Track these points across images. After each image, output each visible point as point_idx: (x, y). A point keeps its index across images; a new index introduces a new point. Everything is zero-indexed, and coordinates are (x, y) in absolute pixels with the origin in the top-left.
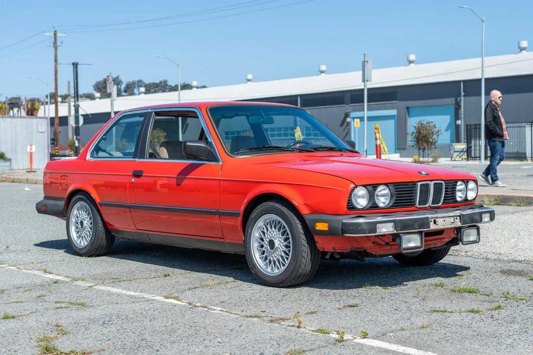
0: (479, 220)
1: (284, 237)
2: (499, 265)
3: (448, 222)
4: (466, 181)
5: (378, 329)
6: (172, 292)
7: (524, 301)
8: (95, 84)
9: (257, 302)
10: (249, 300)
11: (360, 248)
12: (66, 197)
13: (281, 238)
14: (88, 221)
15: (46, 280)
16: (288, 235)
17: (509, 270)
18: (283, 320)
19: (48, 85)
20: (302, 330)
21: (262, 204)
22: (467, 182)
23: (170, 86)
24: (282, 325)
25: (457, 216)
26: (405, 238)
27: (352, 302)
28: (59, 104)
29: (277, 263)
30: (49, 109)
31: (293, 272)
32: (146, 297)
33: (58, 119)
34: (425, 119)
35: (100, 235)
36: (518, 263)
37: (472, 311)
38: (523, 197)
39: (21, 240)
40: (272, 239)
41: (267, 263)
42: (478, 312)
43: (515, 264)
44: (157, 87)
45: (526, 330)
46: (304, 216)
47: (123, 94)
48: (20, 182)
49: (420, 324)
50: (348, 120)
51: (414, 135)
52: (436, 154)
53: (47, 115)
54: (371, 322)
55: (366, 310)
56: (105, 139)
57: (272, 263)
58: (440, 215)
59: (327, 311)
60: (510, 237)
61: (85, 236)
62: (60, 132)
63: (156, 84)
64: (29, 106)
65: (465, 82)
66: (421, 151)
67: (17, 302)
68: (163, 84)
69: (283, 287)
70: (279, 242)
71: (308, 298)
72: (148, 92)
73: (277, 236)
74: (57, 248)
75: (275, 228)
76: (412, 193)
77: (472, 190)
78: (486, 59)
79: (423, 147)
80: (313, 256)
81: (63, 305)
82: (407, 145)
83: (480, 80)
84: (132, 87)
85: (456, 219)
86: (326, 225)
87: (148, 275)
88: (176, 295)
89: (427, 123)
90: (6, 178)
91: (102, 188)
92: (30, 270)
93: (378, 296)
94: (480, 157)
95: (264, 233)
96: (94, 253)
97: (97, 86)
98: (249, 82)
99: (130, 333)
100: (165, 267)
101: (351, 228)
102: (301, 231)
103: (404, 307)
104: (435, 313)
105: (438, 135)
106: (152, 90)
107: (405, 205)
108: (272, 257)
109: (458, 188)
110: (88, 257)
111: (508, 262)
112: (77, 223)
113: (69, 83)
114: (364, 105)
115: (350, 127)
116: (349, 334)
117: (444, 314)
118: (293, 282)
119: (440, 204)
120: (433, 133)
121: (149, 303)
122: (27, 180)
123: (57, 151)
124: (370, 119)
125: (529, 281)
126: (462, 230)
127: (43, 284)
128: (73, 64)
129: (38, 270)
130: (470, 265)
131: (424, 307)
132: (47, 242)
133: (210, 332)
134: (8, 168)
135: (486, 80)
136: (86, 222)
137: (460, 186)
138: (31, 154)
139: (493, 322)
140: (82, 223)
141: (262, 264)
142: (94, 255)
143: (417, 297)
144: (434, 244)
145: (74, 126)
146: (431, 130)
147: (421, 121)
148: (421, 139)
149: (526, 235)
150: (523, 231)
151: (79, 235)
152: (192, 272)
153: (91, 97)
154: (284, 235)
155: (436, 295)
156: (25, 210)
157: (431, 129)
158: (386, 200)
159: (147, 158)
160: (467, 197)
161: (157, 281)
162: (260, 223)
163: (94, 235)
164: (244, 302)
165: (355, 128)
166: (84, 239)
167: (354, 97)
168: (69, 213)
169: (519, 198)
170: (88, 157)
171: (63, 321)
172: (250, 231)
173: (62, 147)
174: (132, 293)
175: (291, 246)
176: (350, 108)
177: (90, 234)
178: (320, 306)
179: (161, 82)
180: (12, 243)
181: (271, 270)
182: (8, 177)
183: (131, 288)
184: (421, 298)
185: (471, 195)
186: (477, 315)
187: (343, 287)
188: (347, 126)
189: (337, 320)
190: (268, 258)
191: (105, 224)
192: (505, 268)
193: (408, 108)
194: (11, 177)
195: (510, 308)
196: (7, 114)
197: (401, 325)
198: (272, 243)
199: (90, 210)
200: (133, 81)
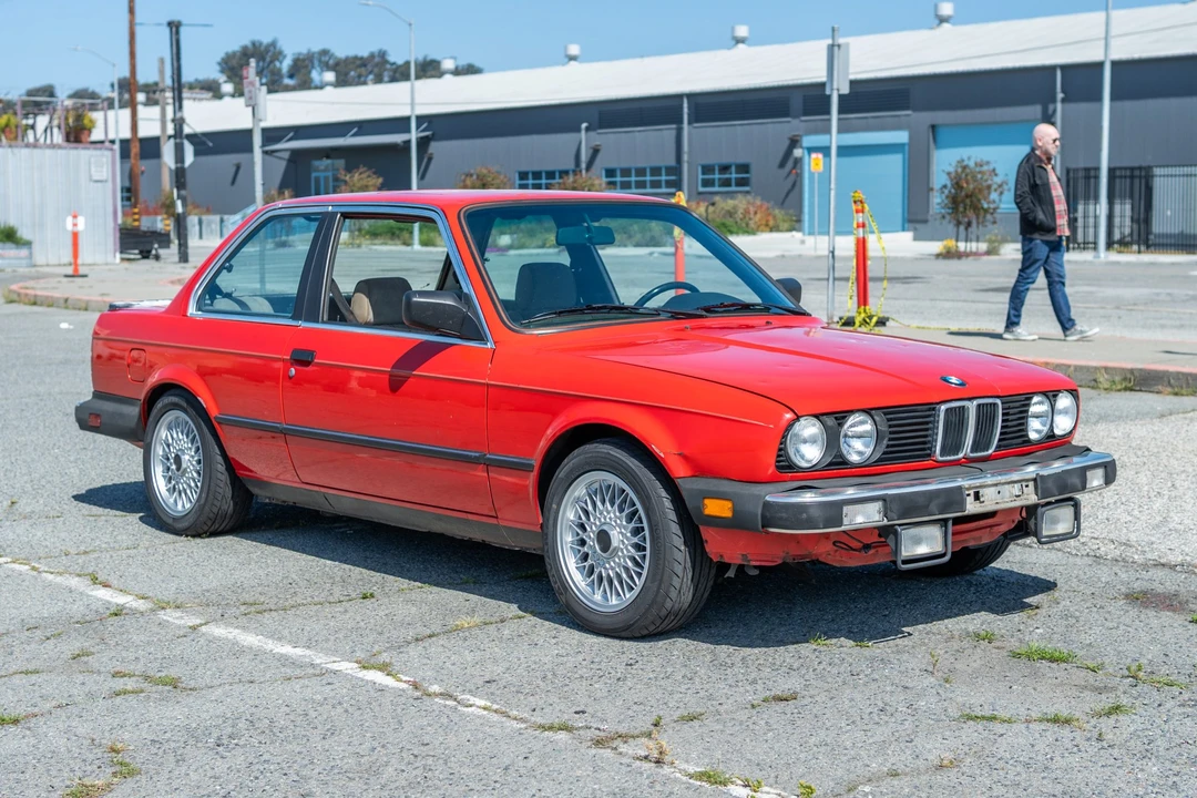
0: (1080, 486)
1: (632, 525)
2: (1124, 576)
3: (1007, 494)
4: (1051, 395)
5: (840, 773)
6: (376, 648)
7: (1176, 690)
8: (223, 59)
9: (567, 681)
10: (550, 676)
11: (803, 557)
12: (142, 397)
13: (625, 528)
14: (193, 457)
15: (93, 607)
16: (641, 522)
17: (1145, 593)
18: (624, 737)
19: (114, 65)
20: (666, 770)
21: (582, 448)
22: (1055, 396)
23: (394, 64)
24: (621, 753)
25: (1027, 480)
26: (906, 534)
27: (784, 685)
28: (140, 108)
29: (616, 583)
30: (117, 122)
31: (651, 606)
32: (318, 661)
33: (138, 144)
34: (974, 154)
35: (221, 491)
36: (1167, 571)
37: (1055, 720)
38: (1187, 375)
39: (43, 482)
40: (605, 528)
41: (593, 581)
42: (1067, 721)
43: (1160, 574)
44: (365, 65)
45: (1175, 779)
46: (678, 481)
47: (287, 81)
48: (49, 306)
49: (933, 758)
50: (797, 152)
51: (946, 191)
52: (996, 235)
53: (112, 136)
54: (823, 749)
55: (815, 711)
56: (230, 269)
57: (605, 582)
58: (990, 480)
59: (726, 712)
60: (1152, 494)
61: (185, 491)
62: (143, 172)
63: (362, 58)
64: (71, 121)
65: (1065, 68)
66: (962, 228)
67: (27, 673)
68: (377, 60)
69: (628, 639)
70: (620, 536)
71: (683, 671)
72: (342, 82)
73: (616, 522)
74: (124, 509)
75: (612, 504)
76: (927, 430)
77: (1065, 412)
78: (1115, 14)
79: (966, 220)
80: (697, 570)
81: (130, 684)
82: (931, 212)
83: (1100, 65)
84: (306, 67)
85: (1027, 486)
86: (729, 504)
87: (326, 593)
88: (385, 657)
89: (976, 164)
90: (19, 294)
91: (226, 376)
92: (61, 574)
93: (842, 669)
94: (1095, 243)
95: (587, 513)
96: (206, 528)
97: (226, 63)
98: (572, 63)
99: (276, 774)
100: (364, 571)
101: (784, 515)
102: (672, 516)
103: (898, 701)
104: (972, 722)
105: (1001, 193)
106: (352, 73)
107: (910, 457)
108: (605, 568)
109: (1034, 409)
110: (193, 536)
111: (1145, 567)
112: (168, 459)
113: (162, 61)
114: (829, 120)
115: (802, 169)
116: (771, 786)
117: (991, 725)
118: (652, 628)
119: (990, 452)
120: (989, 187)
121: (324, 682)
122: (66, 300)
123: (136, 217)
124: (844, 151)
125: (1190, 626)
126: (1040, 510)
127: (88, 618)
128: (170, 24)
129: (79, 576)
130: (1058, 576)
131: (946, 704)
132: (102, 487)
133: (457, 775)
134: (24, 262)
135: (1115, 64)
136: (187, 457)
137: (1038, 406)
138: (75, 236)
139: (1102, 751)
140: (178, 460)
141: (583, 584)
142: (205, 533)
143: (932, 673)
144: (974, 539)
145: (173, 166)
146: (986, 181)
147: (963, 161)
148: (963, 201)
149: (1189, 488)
150: (1183, 476)
151: (171, 486)
152: (427, 588)
153: (212, 89)
154: (631, 520)
155: (975, 665)
156: (57, 389)
157: (985, 177)
158: (867, 446)
159: (323, 322)
160: (1052, 431)
161: (346, 611)
162: (579, 490)
163: (205, 490)
164: (539, 682)
165: (812, 175)
166: (183, 495)
167: (811, 100)
168: (150, 435)
169: (1178, 375)
170: (192, 310)
171: (127, 736)
172: (554, 506)
173: (147, 207)
174: (287, 650)
175: (648, 546)
176: (803, 124)
177: (197, 486)
178: (711, 697)
179: (372, 56)
180: (24, 492)
181: (603, 596)
182: (23, 291)
183: (286, 632)
184: (940, 674)
185: (1063, 425)
186: (1065, 732)
187: (766, 641)
188: (794, 167)
189: (748, 740)
190: (597, 571)
191: (231, 466)
192: (1137, 586)
193: (933, 127)
194: (29, 292)
195: (1141, 711)
196: (20, 138)
197: (892, 760)
198: (604, 539)
199: (196, 432)
200: (309, 50)
